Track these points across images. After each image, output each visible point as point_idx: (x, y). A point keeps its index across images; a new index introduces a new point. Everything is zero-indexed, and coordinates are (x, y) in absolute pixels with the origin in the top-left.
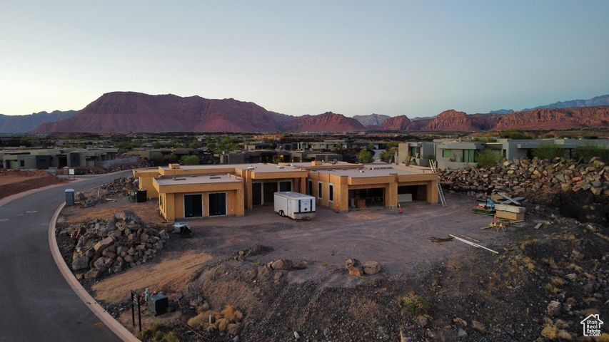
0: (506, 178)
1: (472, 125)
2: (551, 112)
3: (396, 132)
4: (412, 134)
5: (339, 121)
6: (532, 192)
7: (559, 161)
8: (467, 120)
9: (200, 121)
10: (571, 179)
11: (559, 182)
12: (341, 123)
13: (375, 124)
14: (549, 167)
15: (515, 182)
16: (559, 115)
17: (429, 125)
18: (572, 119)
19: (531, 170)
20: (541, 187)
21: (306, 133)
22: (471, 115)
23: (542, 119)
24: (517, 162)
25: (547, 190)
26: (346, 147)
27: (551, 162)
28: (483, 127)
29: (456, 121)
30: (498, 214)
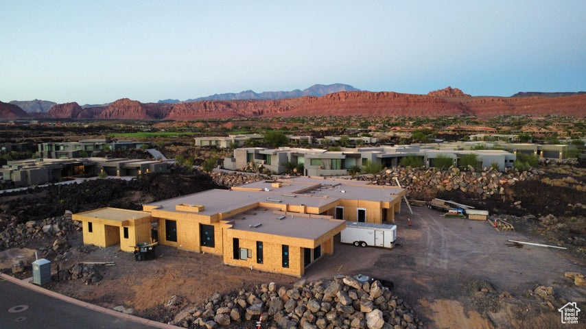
1: (147, 113)
8: (142, 109)
16: (221, 106)
17: (104, 113)
18: (231, 109)
23: (208, 110)
28: (157, 116)
29: (132, 110)
30: (471, 217)
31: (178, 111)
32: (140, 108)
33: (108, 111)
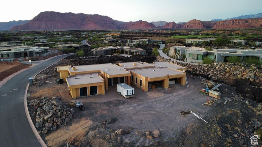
0: (215, 70)
1: (203, 26)
2: (238, 20)
3: (170, 29)
4: (177, 31)
5: (145, 24)
6: (225, 78)
7: (237, 64)
10: (242, 73)
11: (237, 74)
13: (161, 25)
14: (233, 67)
15: (219, 73)
16: (242, 22)
17: (185, 26)
18: (247, 24)
19: (226, 68)
20: (229, 76)
21: (130, 30)
22: (203, 22)
23: (234, 24)
24: (220, 63)
25: (232, 77)
26: (148, 43)
27: (235, 65)
28: (208, 27)
29: (197, 24)
30: (210, 95)
31: (218, 25)
32: (200, 24)
33: (187, 25)
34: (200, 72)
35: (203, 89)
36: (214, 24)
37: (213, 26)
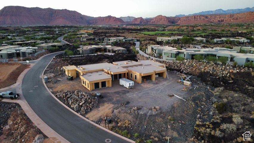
0: (185, 66)
1: (169, 21)
2: (199, 16)
3: (138, 25)
4: (145, 27)
5: (114, 20)
6: (193, 71)
8: (167, 20)
9: (52, 20)
10: (204, 67)
11: (201, 68)
12: (115, 21)
13: (129, 21)
14: (198, 63)
15: (188, 68)
16: (202, 18)
17: (152, 22)
18: (207, 19)
19: (193, 64)
20: (196, 70)
21: (101, 26)
22: (168, 17)
23: (196, 20)
24: (189, 60)
26: (124, 41)
27: (199, 61)
28: (173, 23)
29: (163, 20)
30: (184, 84)
31: (182, 20)
32: (166, 19)
33: (153, 21)
34: (174, 67)
35: (179, 80)
36: (178, 19)
37: (177, 22)
